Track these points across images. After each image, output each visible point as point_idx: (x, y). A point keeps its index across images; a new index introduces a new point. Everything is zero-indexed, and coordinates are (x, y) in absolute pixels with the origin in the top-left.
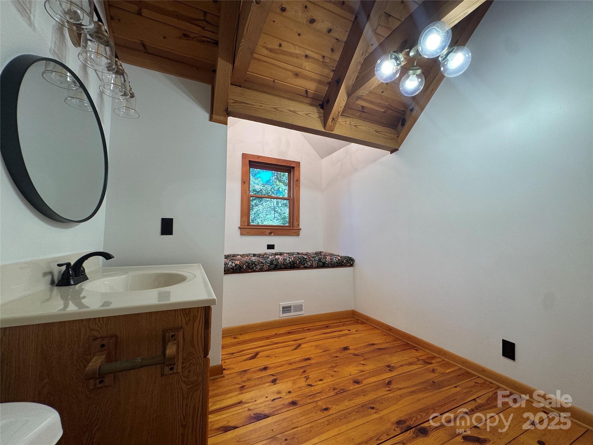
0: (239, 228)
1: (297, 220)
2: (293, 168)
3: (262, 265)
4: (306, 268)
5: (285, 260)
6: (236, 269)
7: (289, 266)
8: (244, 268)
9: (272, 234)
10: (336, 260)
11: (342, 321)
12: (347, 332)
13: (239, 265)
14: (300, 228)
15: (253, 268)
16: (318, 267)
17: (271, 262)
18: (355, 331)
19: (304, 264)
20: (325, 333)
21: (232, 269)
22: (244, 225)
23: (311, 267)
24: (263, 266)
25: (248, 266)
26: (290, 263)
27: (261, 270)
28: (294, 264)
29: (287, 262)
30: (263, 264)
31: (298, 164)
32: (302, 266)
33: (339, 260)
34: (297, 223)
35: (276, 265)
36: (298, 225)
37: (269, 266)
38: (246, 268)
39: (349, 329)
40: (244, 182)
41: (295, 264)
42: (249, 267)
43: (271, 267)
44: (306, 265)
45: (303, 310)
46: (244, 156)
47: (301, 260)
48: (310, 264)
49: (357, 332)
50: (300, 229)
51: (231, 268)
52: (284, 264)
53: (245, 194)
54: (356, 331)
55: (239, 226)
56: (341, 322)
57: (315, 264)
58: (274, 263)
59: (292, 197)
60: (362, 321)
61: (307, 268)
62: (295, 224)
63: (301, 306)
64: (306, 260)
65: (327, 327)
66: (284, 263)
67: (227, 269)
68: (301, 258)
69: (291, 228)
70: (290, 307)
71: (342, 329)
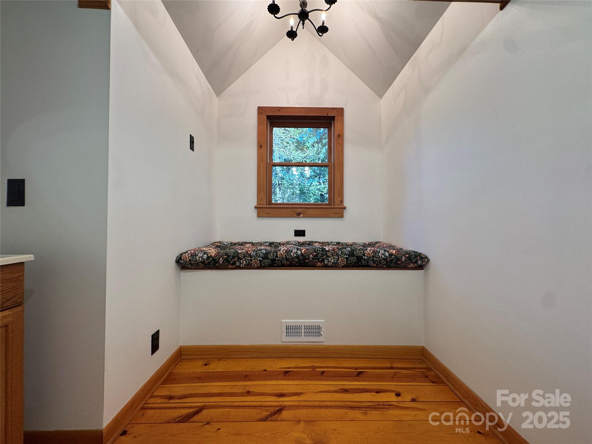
0: (256, 207)
1: (339, 195)
2: (333, 118)
3: (249, 258)
4: (326, 267)
5: (288, 252)
6: (209, 263)
7: (297, 263)
8: (221, 263)
9: (301, 215)
10: (385, 256)
11: (395, 365)
12: (391, 398)
13: (213, 258)
14: (344, 205)
15: (234, 263)
16: (348, 266)
17: (266, 256)
18: (409, 398)
19: (323, 261)
20: (345, 391)
21: (203, 262)
22: (261, 204)
23: (335, 266)
24: (251, 260)
25: (227, 260)
26: (298, 257)
27: (249, 267)
28: (304, 259)
29: (292, 255)
30: (251, 257)
31: (340, 111)
32: (319, 264)
33: (391, 255)
34: (339, 199)
35: (273, 260)
36: (342, 202)
37: (261, 261)
38: (223, 262)
39: (398, 390)
40: (261, 146)
41: (306, 259)
42: (229, 262)
43: (264, 263)
44: (326, 263)
45: (323, 336)
46: (261, 110)
47: (318, 254)
48: (333, 260)
49: (413, 405)
50: (345, 208)
51: (201, 262)
52: (286, 258)
53: (262, 161)
54: (413, 400)
55: (256, 205)
56: (391, 368)
57: (342, 261)
58: (271, 256)
59: (332, 162)
60: (436, 374)
61: (329, 267)
62: (337, 200)
63: (319, 328)
64: (326, 254)
65: (359, 374)
66: (288, 257)
67: (195, 262)
68: (318, 250)
69: (332, 206)
70: (299, 327)
71: (386, 388)
